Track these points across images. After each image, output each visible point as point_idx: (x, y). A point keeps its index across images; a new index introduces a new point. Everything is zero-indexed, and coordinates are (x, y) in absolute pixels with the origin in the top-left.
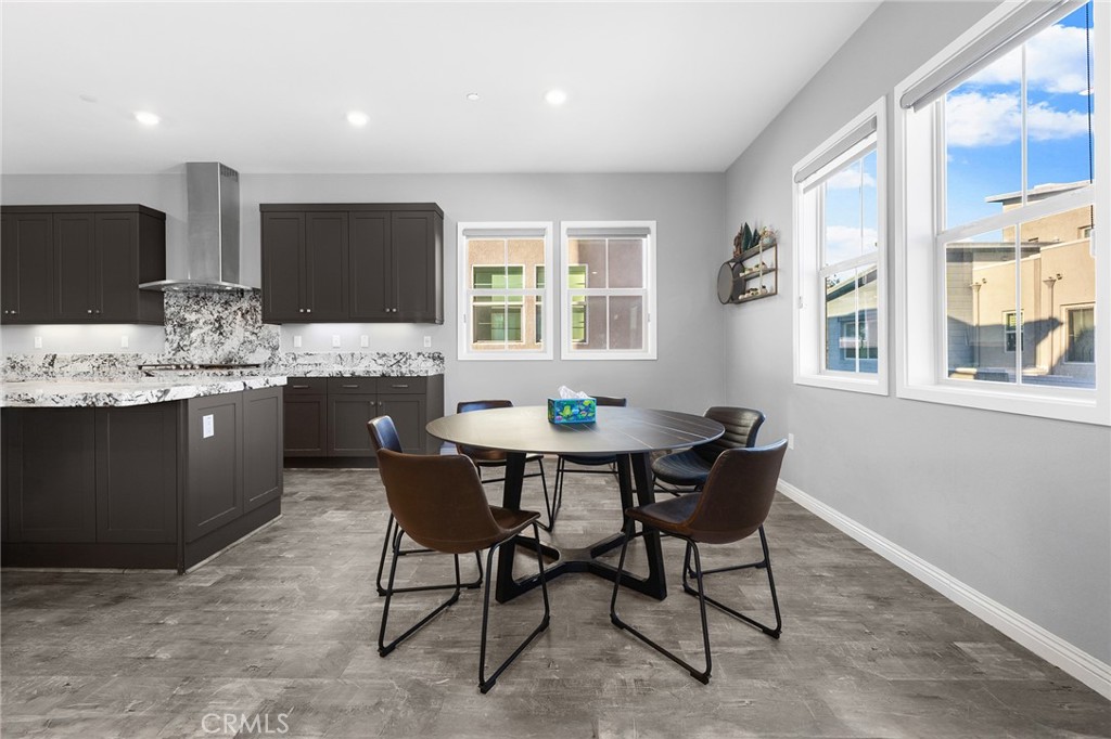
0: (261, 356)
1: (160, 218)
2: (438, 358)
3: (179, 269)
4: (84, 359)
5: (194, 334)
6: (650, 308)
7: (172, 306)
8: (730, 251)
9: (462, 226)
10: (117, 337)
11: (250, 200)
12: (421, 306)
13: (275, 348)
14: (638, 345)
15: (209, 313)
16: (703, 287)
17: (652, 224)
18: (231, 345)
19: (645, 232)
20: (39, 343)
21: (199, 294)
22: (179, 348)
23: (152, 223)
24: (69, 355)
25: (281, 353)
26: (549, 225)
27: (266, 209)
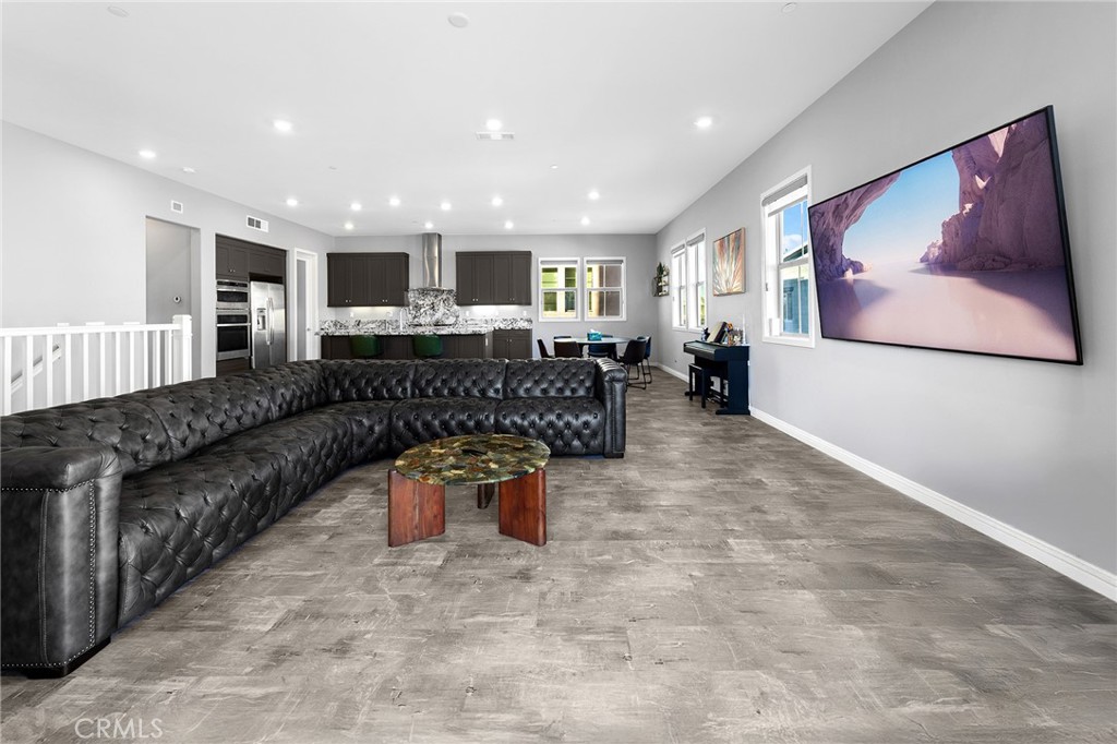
0: (451, 320)
1: (407, 256)
2: (530, 321)
3: (415, 281)
4: (373, 322)
5: (422, 310)
6: (623, 297)
7: (411, 296)
8: (655, 274)
9: (540, 259)
10: (386, 312)
11: (451, 248)
12: (524, 299)
13: (457, 317)
14: (617, 314)
15: (428, 301)
16: (648, 288)
17: (624, 259)
18: (438, 315)
19: (622, 261)
20: (352, 315)
21: (424, 292)
22: (415, 317)
23: (404, 258)
24: (366, 320)
25: (460, 319)
26: (578, 259)
27: (459, 255)
